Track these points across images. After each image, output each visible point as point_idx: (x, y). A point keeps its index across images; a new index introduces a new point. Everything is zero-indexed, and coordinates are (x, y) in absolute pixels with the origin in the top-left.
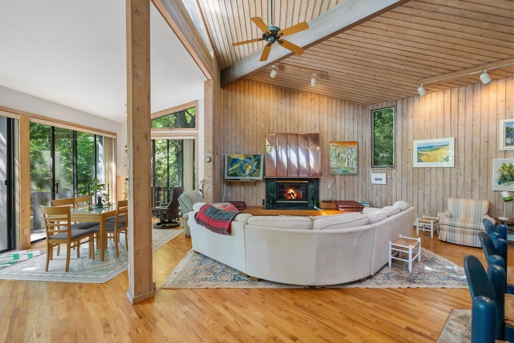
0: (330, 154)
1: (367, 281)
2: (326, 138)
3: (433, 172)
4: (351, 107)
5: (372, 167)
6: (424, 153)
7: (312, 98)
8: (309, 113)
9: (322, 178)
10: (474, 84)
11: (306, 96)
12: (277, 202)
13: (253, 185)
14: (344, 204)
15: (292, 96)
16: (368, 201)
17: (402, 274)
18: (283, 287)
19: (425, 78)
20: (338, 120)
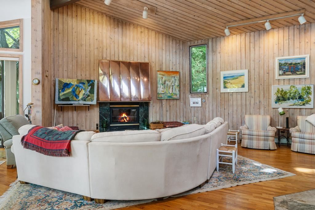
0: (158, 81)
1: (205, 185)
2: (154, 67)
3: (234, 95)
4: (174, 42)
5: (191, 93)
6: (228, 81)
7: (142, 31)
8: (139, 44)
9: (151, 102)
10: (260, 30)
11: (137, 28)
12: (111, 125)
13: (86, 110)
14: (170, 125)
15: (124, 27)
16: (188, 121)
17: (228, 175)
18: (132, 204)
19: (230, 22)
20: (164, 52)
